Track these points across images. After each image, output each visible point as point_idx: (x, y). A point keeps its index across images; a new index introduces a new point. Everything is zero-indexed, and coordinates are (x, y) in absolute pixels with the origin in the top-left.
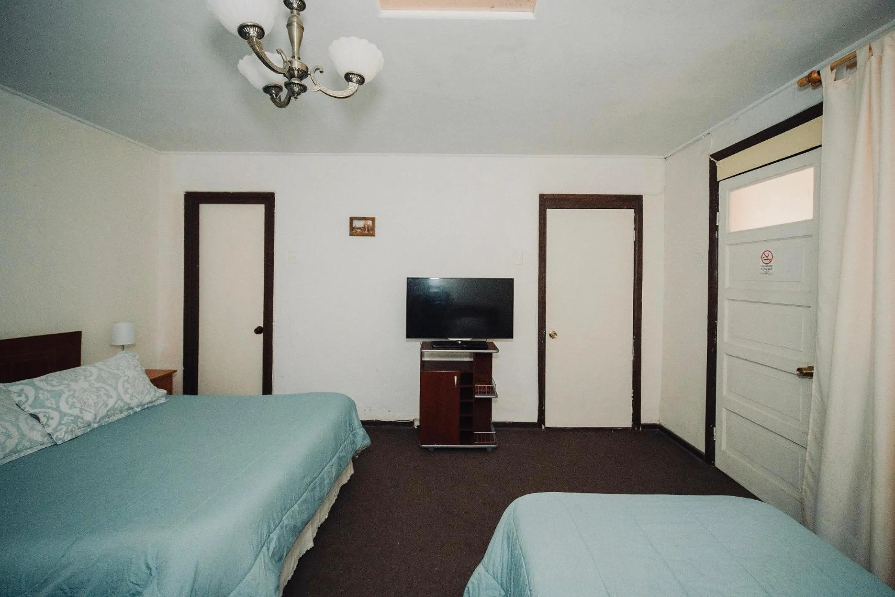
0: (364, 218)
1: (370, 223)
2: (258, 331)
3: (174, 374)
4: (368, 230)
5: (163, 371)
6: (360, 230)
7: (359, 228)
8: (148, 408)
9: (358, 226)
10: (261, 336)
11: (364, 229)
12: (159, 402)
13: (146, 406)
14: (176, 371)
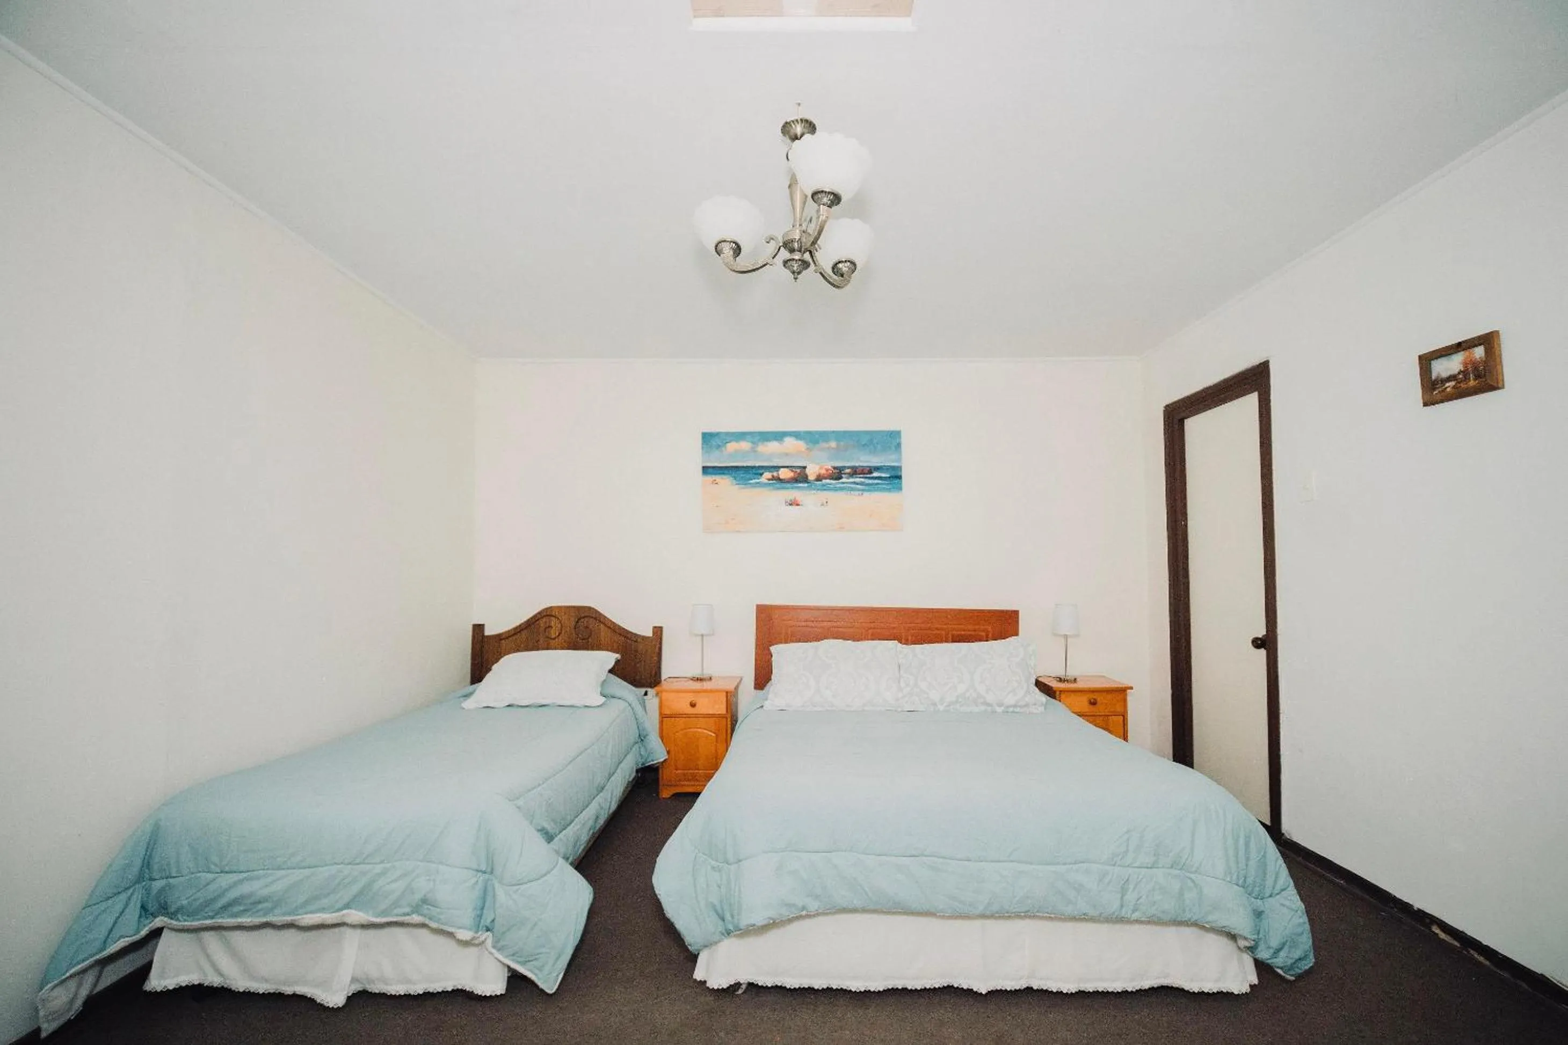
0: (1459, 344)
1: (1479, 352)
2: (1258, 643)
3: (1129, 691)
4: (1477, 377)
5: (1114, 681)
6: (1452, 383)
7: (1449, 379)
8: (1013, 712)
9: (1445, 375)
10: (1263, 652)
11: (1465, 376)
12: (1033, 709)
13: (1011, 709)
14: (1131, 688)
